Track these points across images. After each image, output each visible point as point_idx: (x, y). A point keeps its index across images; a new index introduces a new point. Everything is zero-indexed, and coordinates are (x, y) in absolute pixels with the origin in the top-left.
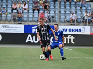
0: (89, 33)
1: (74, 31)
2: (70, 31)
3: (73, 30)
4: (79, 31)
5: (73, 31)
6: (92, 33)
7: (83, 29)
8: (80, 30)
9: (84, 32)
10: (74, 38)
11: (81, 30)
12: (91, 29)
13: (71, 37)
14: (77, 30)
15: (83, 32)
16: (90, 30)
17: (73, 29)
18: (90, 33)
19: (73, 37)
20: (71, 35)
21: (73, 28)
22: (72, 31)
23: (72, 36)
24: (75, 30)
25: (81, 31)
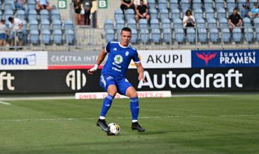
0: (45, 67)
1: (13, 64)
2: (4, 62)
3: (11, 61)
4: (24, 63)
5: (10, 64)
6: (52, 65)
7: (33, 57)
8: (26, 61)
9: (35, 65)
10: (13, 78)
11: (29, 60)
12: (49, 57)
13: (6, 76)
14: (18, 61)
15: (33, 65)
16: (46, 58)
17: (9, 59)
18: (49, 67)
19: (12, 75)
20: (8, 71)
21: (11, 57)
22: (8, 62)
23: (9, 75)
24: (14, 61)
25: (27, 63)
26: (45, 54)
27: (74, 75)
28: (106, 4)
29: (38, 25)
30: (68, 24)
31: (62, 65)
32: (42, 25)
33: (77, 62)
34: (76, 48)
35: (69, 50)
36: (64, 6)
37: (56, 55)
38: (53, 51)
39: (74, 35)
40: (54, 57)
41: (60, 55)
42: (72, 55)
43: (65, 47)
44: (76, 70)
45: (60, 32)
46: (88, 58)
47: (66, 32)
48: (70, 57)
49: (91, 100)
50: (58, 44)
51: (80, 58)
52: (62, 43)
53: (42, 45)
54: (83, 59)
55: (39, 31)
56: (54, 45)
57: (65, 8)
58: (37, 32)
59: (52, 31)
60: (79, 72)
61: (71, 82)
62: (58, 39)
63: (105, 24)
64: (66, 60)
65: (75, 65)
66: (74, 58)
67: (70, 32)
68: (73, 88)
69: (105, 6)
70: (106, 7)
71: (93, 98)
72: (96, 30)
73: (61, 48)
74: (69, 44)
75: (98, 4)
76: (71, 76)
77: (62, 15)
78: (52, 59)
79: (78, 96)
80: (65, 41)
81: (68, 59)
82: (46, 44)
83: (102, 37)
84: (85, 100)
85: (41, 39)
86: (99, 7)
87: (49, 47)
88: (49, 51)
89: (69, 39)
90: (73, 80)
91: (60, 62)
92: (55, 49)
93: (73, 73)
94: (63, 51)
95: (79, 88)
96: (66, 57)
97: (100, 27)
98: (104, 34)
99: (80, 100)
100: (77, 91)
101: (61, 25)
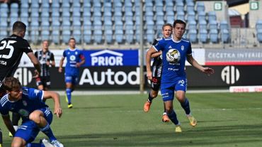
26: (203, 51)
27: (228, 70)
28: (258, 6)
29: (196, 25)
30: (224, 25)
31: (217, 62)
32: (200, 25)
33: (232, 59)
34: (231, 46)
35: (224, 48)
36: (220, 8)
37: (212, 52)
38: (210, 48)
39: (228, 34)
40: (210, 54)
41: (216, 52)
42: (227, 53)
43: (221, 45)
44: (230, 66)
45: (216, 31)
46: (241, 55)
47: (221, 31)
48: (225, 54)
49: (243, 93)
50: (214, 43)
51: (233, 55)
52: (218, 41)
53: (200, 43)
54: (236, 56)
55: (197, 31)
56: (211, 43)
57: (221, 10)
58: (195, 32)
59: (208, 31)
60: (233, 68)
61: (225, 77)
62: (214, 38)
63: (257, 24)
64: (222, 56)
65: (230, 61)
66: (229, 55)
67: (225, 31)
68: (228, 82)
69: (256, 7)
70: (258, 9)
71: (245, 91)
72: (248, 30)
73: (217, 46)
74: (225, 42)
75: (250, 6)
76: (226, 72)
77: (217, 16)
78: (209, 56)
79: (232, 89)
80: (221, 39)
81: (223, 56)
82: (204, 43)
83: (254, 36)
84: (238, 93)
85: (198, 37)
86: (251, 9)
87: (206, 45)
88: (206, 48)
89: (224, 38)
90: (228, 75)
91: (216, 59)
92: (211, 47)
93: (227, 68)
94: (219, 49)
95: (233, 82)
96: (222, 54)
97: (252, 27)
98: (256, 33)
99: (234, 93)
100: (231, 85)
101: (217, 25)
